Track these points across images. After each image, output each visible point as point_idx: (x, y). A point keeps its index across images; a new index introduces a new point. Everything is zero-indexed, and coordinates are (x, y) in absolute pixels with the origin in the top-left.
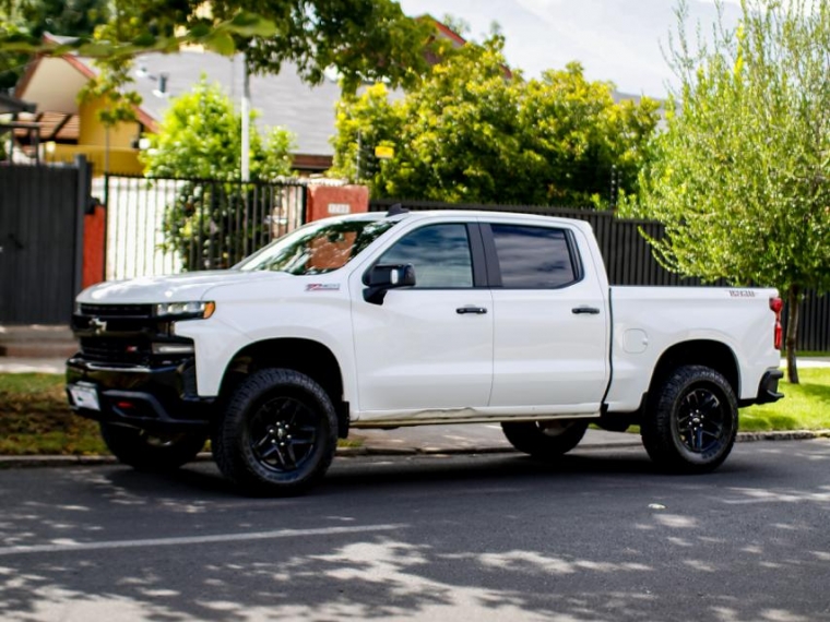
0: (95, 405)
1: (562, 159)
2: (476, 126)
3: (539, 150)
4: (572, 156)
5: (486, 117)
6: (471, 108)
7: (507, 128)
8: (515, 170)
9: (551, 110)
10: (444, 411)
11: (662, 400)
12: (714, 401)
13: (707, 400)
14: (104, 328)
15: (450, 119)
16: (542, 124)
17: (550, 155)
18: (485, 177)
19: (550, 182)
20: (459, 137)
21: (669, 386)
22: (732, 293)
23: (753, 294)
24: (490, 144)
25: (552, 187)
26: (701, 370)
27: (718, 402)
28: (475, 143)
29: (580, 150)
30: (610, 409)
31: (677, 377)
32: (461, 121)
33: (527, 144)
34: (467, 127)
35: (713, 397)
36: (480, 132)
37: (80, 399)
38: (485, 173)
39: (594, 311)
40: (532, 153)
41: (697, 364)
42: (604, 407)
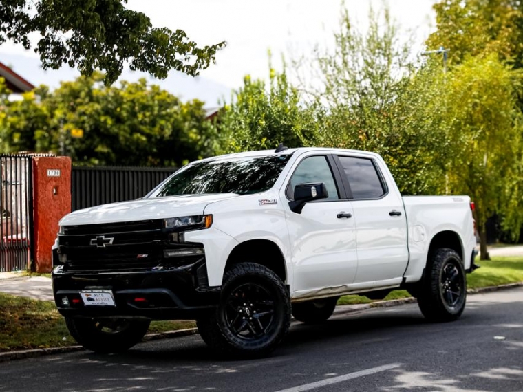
0: (111, 303)
1: (156, 139)
2: (102, 119)
3: (143, 133)
4: (163, 137)
5: (107, 112)
6: (97, 106)
7: (118, 120)
8: (129, 147)
9: (145, 108)
10: (331, 288)
11: (433, 273)
12: (455, 271)
13: (452, 271)
14: (111, 242)
15: (84, 114)
16: (140, 116)
17: (149, 136)
18: (108, 153)
19: (149, 155)
20: (91, 126)
21: (436, 263)
22: (454, 199)
23: (462, 200)
24: (111, 131)
25: (150, 158)
26: (449, 251)
27: (457, 272)
28: (102, 130)
29: (168, 132)
30: (407, 280)
31: (439, 256)
32: (91, 116)
33: (134, 129)
34: (95, 120)
35: (455, 268)
36: (105, 122)
37: (89, 299)
38: (109, 150)
39: (399, 214)
40: (139, 135)
41: (446, 247)
42: (404, 279)
